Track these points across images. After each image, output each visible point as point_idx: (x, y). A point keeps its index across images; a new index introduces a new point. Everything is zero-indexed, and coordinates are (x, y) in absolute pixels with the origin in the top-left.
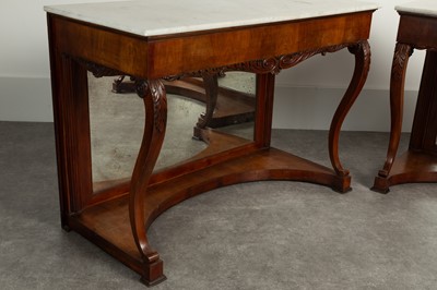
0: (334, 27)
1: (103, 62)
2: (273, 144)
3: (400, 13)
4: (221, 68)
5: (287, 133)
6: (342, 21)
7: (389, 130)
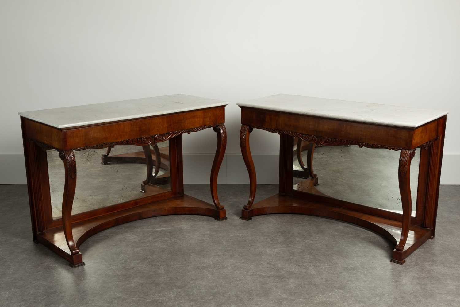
0: (194, 117)
1: (46, 142)
2: (185, 193)
3: (240, 106)
4: (112, 143)
5: (193, 187)
6: (199, 113)
7: (249, 183)
